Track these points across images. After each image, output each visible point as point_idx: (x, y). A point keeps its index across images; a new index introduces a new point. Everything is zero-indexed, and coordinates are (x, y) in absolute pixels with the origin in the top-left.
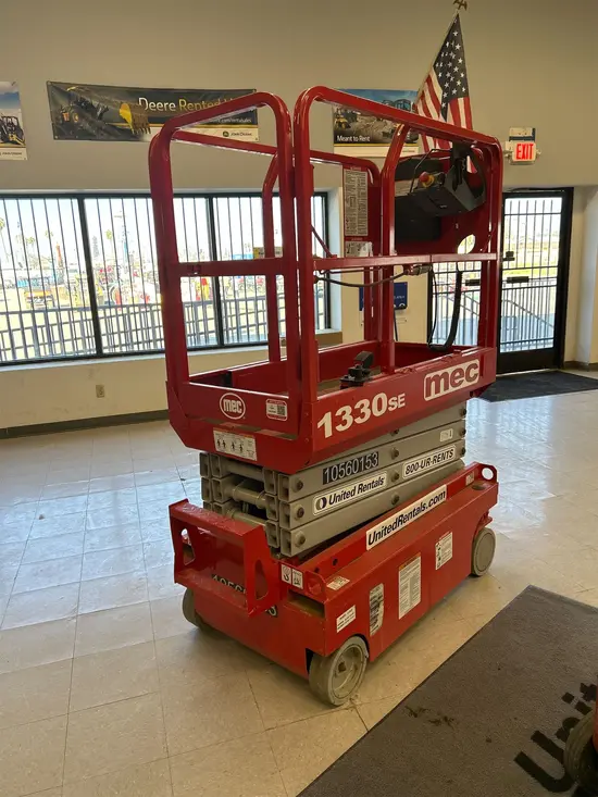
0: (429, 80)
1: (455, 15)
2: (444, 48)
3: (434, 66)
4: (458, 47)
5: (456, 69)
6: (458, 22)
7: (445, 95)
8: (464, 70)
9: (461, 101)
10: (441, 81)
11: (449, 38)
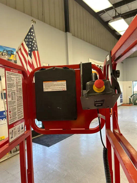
0: (22, 44)
1: (32, 25)
2: (28, 35)
3: (24, 40)
4: (34, 35)
5: (34, 41)
6: (33, 27)
7: (30, 49)
8: (36, 42)
9: (36, 52)
10: (28, 45)
11: (30, 31)
